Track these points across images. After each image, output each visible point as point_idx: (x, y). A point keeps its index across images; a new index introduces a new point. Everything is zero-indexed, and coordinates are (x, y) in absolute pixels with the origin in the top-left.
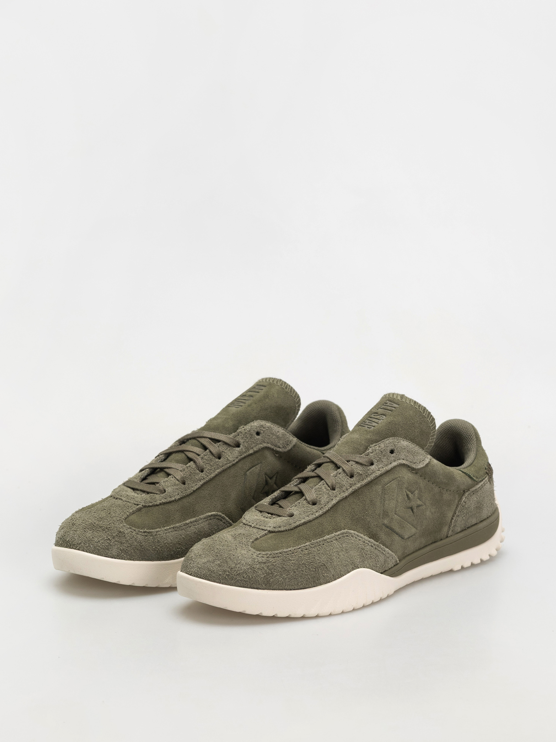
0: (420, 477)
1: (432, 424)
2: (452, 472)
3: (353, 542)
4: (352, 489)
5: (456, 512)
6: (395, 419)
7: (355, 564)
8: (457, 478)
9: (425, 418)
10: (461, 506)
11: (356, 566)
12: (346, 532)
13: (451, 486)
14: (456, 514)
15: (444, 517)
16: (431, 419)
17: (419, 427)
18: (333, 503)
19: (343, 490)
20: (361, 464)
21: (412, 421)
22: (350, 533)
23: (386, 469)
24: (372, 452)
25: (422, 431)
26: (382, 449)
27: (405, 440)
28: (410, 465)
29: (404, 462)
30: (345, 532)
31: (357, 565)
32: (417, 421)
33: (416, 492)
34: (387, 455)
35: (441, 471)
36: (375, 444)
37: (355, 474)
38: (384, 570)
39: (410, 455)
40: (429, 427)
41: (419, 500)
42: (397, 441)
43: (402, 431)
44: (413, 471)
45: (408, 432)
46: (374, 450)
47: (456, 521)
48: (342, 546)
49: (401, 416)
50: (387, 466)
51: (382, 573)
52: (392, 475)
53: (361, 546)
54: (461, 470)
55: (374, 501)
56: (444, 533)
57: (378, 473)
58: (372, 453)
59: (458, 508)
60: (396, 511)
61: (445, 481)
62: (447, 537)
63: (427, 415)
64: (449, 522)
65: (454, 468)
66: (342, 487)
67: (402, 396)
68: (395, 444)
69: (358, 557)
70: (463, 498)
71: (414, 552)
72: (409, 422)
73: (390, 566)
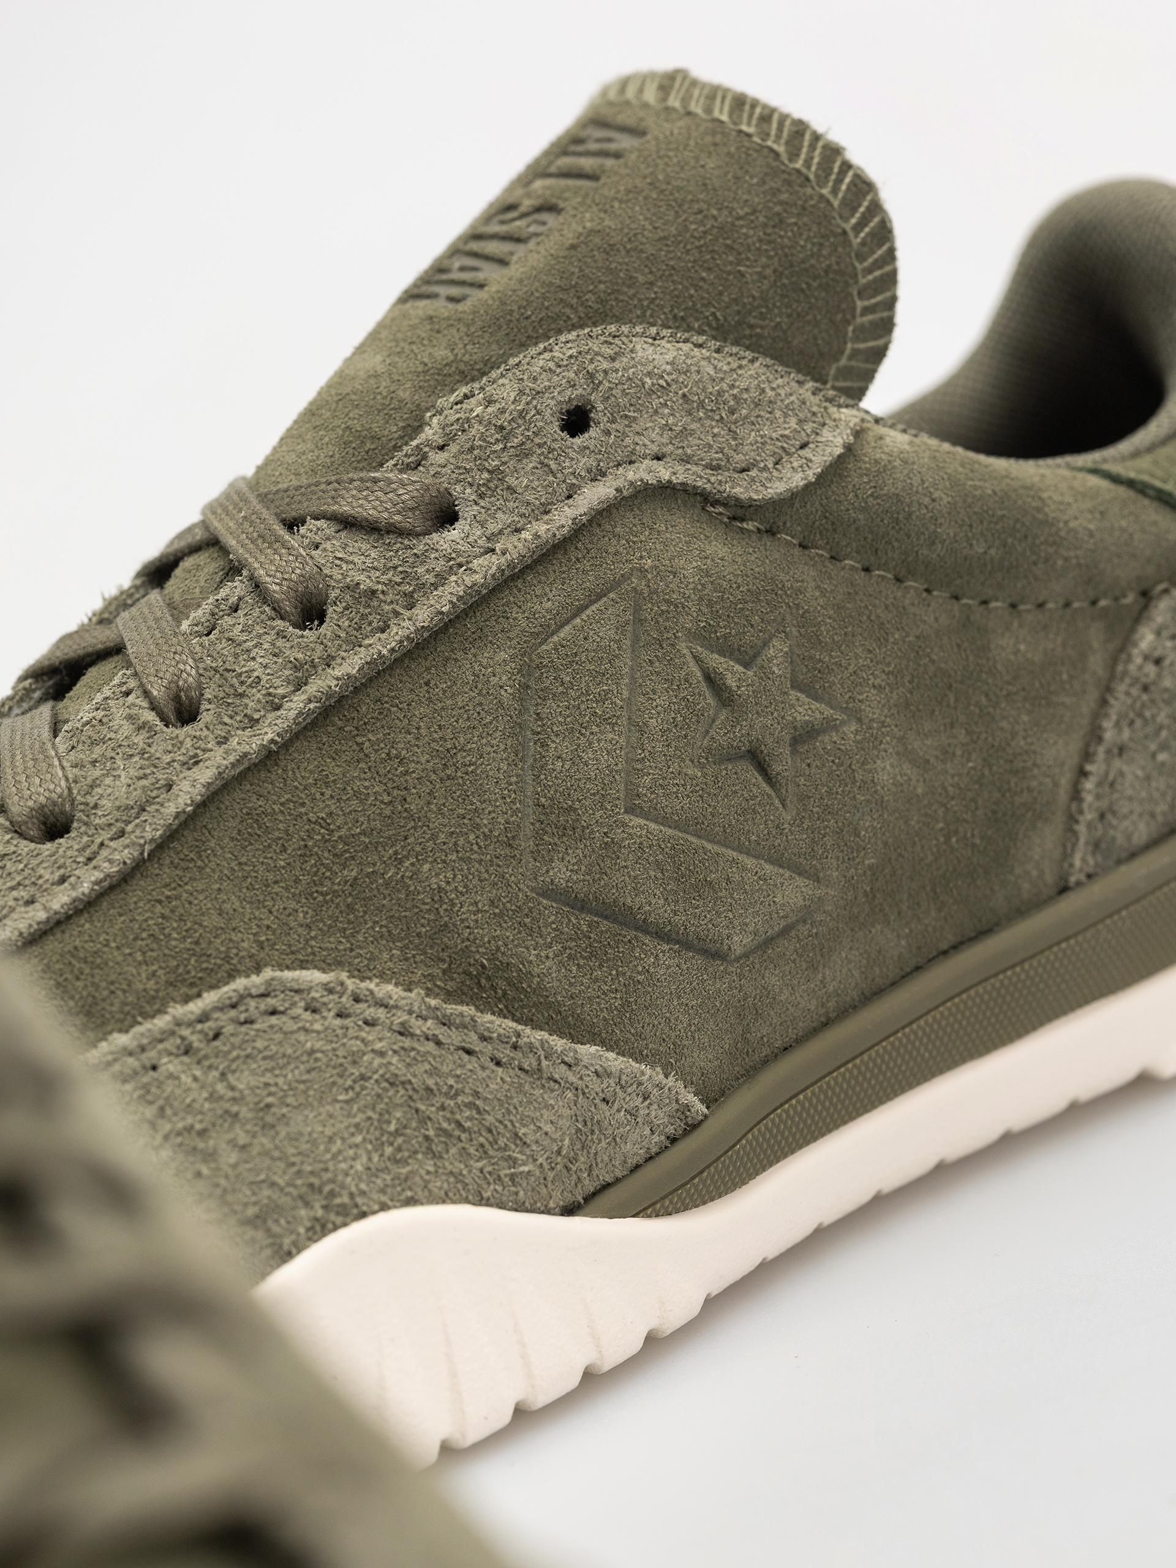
0: (797, 551)
1: (853, 215)
2: (1031, 488)
3: (318, 1045)
4: (304, 697)
5: (1100, 727)
6: (607, 223)
7: (332, 1194)
8: (1066, 522)
9: (801, 186)
10: (1131, 685)
11: (343, 1206)
12: (262, 990)
13: (1036, 578)
14: (1100, 739)
15: (1016, 772)
16: (844, 187)
17: (770, 242)
18: (171, 809)
19: (249, 712)
20: (371, 529)
21: (715, 218)
22: (297, 991)
23: (537, 536)
24: (441, 442)
25: (792, 266)
26: (502, 411)
27: (665, 332)
28: (708, 486)
29: (664, 473)
30: (254, 991)
31: (352, 1196)
32: (754, 212)
33: (777, 650)
34: (540, 446)
35: (936, 495)
36: (465, 390)
37: (333, 595)
38: (590, 1186)
39: (708, 422)
40: (835, 235)
41: (802, 696)
42: (608, 351)
43: (652, 284)
44: (742, 520)
45: (697, 288)
46: (456, 427)
47: (1112, 785)
48: (232, 1088)
49: (646, 198)
50: (547, 512)
51: (570, 1210)
52: (588, 566)
53: (377, 1061)
54: (1106, 467)
55: (462, 750)
56: (1035, 873)
57: (486, 568)
58: (442, 448)
59: (1112, 701)
60: (632, 793)
61: (981, 550)
62: (1064, 889)
63: (814, 168)
64: (1063, 795)
65: (1059, 460)
66: (242, 695)
67: (669, 81)
68: (591, 368)
69: (358, 1139)
70: (1137, 636)
71: (826, 1024)
72: (702, 223)
73: (633, 1149)
